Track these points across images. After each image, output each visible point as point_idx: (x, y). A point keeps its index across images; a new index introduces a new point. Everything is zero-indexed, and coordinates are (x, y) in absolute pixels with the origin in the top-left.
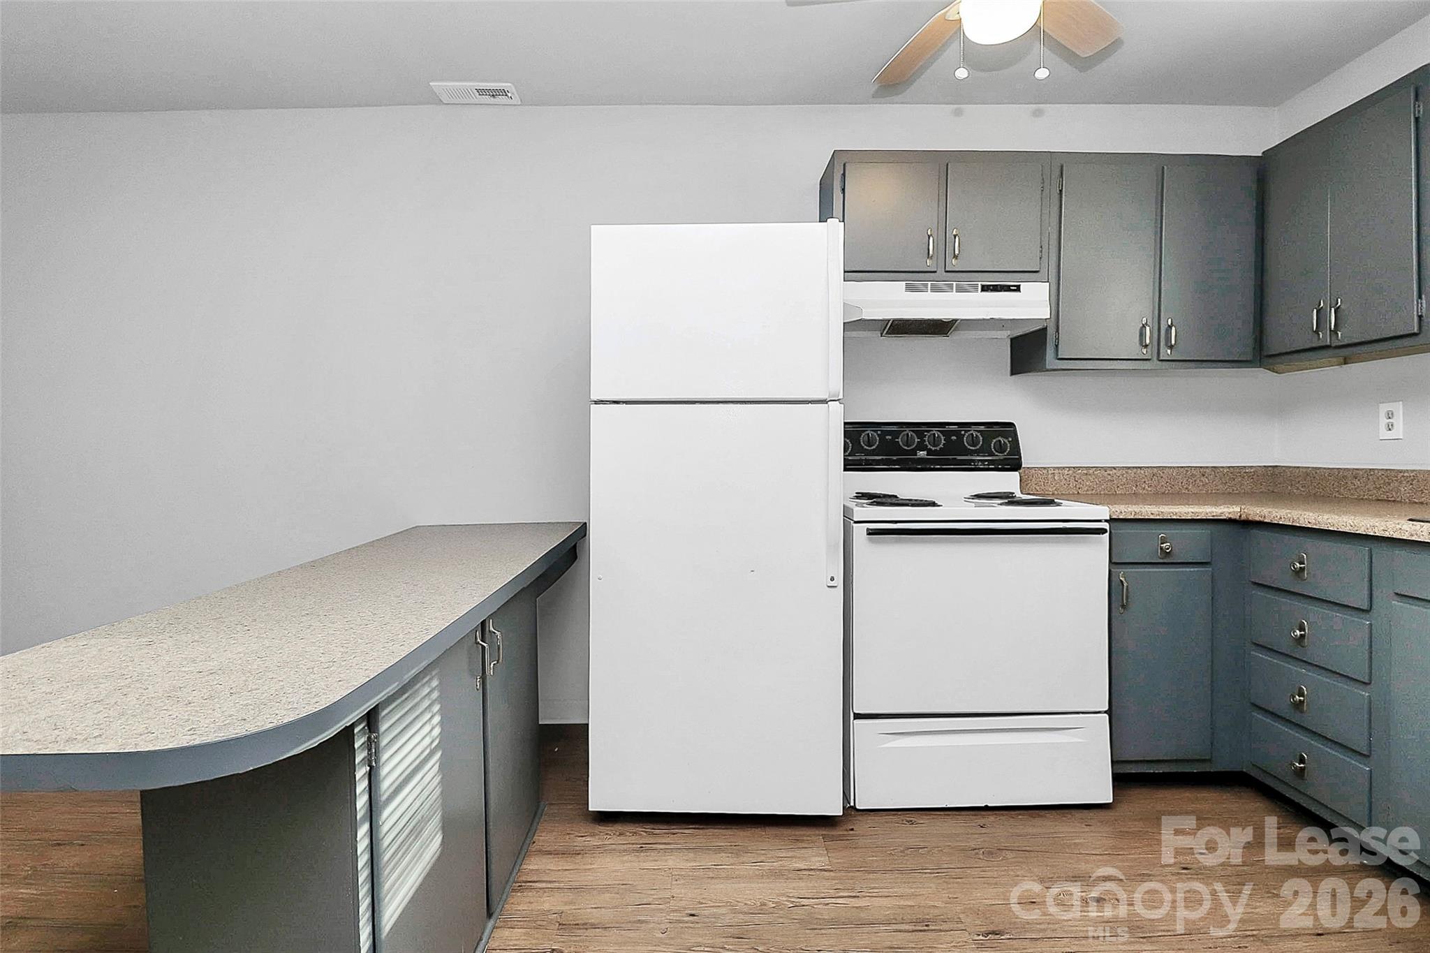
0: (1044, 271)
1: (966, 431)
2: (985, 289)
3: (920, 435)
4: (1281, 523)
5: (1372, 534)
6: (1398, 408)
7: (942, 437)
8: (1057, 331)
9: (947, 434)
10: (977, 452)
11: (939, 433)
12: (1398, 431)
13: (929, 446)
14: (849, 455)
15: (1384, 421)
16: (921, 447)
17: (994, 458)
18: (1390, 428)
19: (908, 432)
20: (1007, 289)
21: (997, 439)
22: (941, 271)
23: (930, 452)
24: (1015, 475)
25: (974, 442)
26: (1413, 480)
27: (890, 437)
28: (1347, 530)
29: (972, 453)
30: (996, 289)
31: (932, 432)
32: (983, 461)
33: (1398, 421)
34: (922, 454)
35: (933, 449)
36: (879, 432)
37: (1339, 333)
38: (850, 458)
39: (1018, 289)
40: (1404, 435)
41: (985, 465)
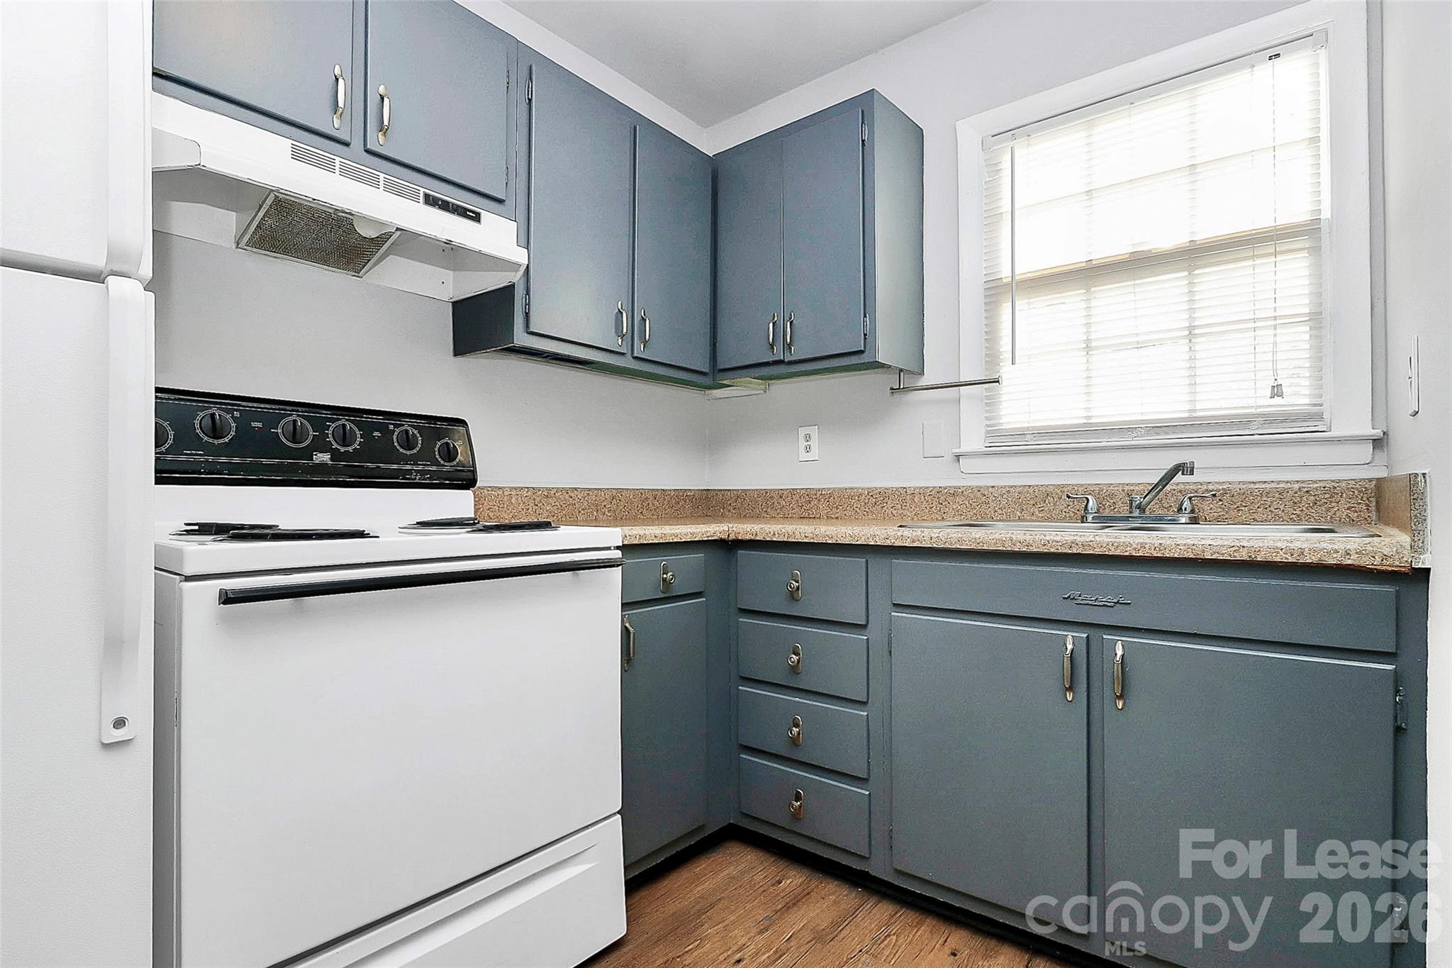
0: (510, 202)
1: (396, 426)
2: (430, 201)
3: (320, 425)
4: (775, 539)
5: (872, 543)
6: (814, 431)
7: (358, 432)
8: (528, 293)
9: (367, 429)
10: (414, 459)
11: (352, 426)
12: (814, 454)
13: (335, 446)
14: (168, 452)
15: (802, 444)
16: (323, 447)
17: (440, 468)
18: (808, 449)
19: (294, 417)
20: (462, 212)
21: (443, 441)
22: (357, 144)
23: (336, 455)
24: (468, 495)
25: (408, 442)
26: (829, 498)
27: (259, 425)
28: (847, 541)
29: (406, 459)
30: (445, 206)
31: (341, 423)
32: (423, 473)
33: (814, 443)
34: (324, 457)
35: (343, 450)
36: (237, 414)
37: (793, 348)
38: (169, 457)
39: (477, 218)
40: (819, 457)
41: (425, 479)
